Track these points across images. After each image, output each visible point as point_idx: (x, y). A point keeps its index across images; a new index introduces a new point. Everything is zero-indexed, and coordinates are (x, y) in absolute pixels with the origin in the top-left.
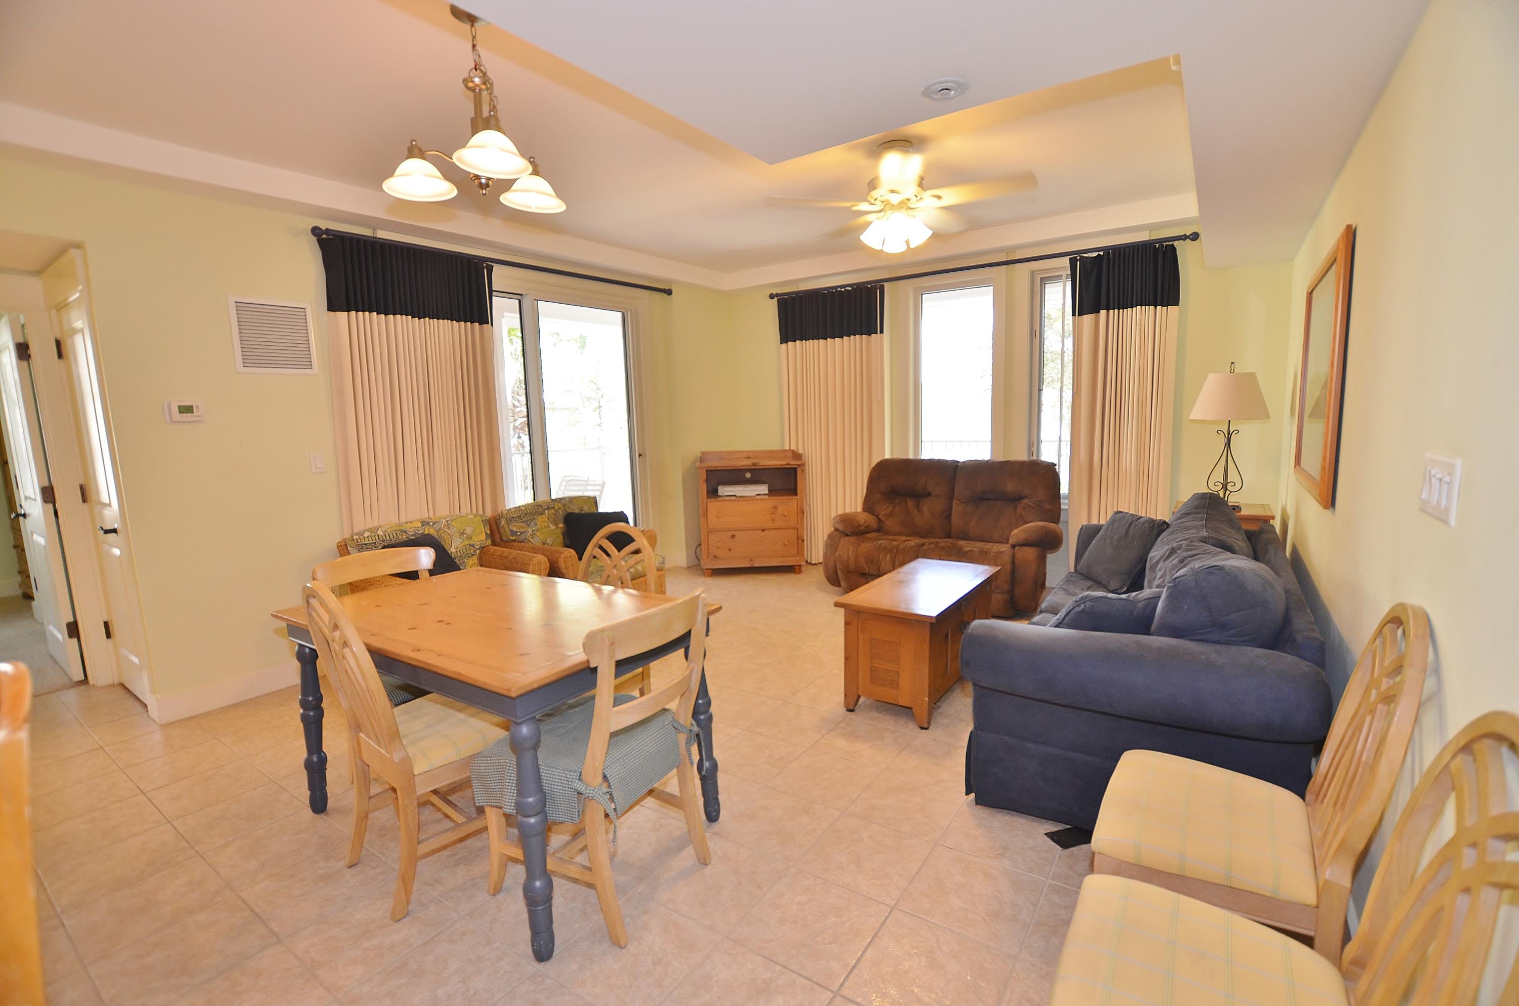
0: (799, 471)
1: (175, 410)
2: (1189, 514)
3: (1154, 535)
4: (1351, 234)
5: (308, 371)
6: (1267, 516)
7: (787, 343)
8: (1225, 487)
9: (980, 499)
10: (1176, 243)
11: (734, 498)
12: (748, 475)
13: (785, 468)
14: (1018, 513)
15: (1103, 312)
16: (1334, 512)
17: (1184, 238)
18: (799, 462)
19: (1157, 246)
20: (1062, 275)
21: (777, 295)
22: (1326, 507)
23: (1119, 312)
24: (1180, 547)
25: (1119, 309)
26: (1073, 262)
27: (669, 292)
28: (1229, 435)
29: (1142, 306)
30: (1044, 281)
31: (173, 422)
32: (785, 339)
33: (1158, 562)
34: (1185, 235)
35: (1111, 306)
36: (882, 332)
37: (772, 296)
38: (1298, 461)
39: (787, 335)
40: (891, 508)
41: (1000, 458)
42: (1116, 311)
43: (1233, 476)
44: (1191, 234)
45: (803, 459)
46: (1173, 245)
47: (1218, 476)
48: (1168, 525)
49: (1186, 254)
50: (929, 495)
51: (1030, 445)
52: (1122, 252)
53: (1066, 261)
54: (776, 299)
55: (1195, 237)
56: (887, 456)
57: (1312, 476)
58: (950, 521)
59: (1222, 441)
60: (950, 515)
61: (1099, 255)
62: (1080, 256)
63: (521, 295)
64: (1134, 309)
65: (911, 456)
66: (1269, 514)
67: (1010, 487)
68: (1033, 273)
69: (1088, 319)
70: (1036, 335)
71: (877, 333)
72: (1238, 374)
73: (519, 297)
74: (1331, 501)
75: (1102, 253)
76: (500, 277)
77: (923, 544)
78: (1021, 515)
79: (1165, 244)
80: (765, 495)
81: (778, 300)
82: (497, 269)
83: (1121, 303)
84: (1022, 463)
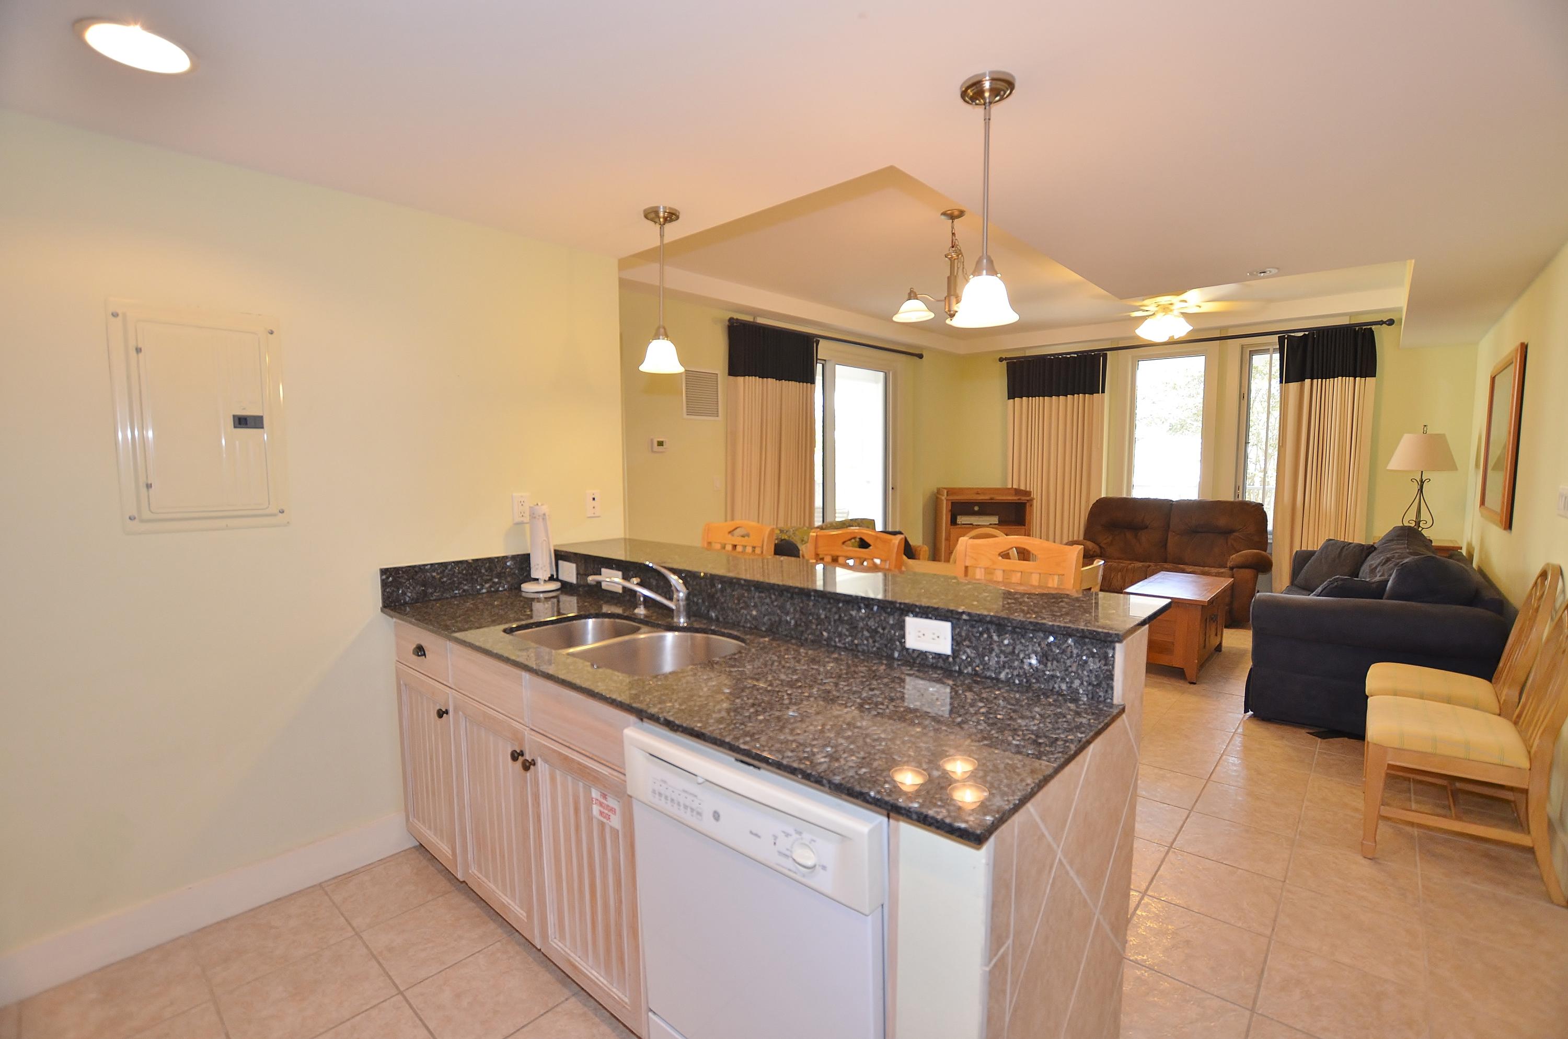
0: (1028, 504)
1: (656, 444)
2: (1392, 540)
3: (1364, 555)
4: (1524, 348)
5: (716, 418)
6: (1456, 547)
7: (1014, 398)
8: (1418, 523)
9: (1194, 531)
10: (1373, 327)
11: (971, 526)
12: (976, 508)
13: (1016, 503)
14: (1229, 544)
15: (1308, 381)
16: (1511, 532)
17: (1381, 323)
18: (1028, 498)
19: (1357, 328)
20: (1269, 349)
21: (1006, 359)
22: (1505, 529)
23: (1322, 381)
24: (1393, 557)
25: (1322, 379)
26: (1281, 340)
27: (920, 356)
28: (1422, 482)
29: (1342, 377)
30: (1252, 353)
31: (653, 451)
32: (1012, 394)
33: (1376, 568)
34: (1382, 321)
35: (1315, 376)
36: (1103, 392)
37: (1001, 360)
38: (1483, 502)
39: (1013, 393)
40: (1111, 538)
41: (1209, 498)
42: (1320, 380)
43: (1424, 515)
44: (1387, 321)
45: (1032, 496)
46: (1371, 328)
47: (1412, 515)
48: (1375, 549)
49: (1383, 337)
50: (1147, 528)
51: (1237, 488)
52: (1325, 334)
53: (1275, 338)
54: (1005, 362)
55: (1391, 322)
56: (1103, 495)
57: (1494, 511)
58: (1166, 548)
59: (1416, 487)
60: (1166, 544)
61: (1305, 334)
62: (1288, 335)
63: (825, 360)
64: (1336, 379)
65: (1124, 496)
66: (1456, 545)
67: (1222, 522)
68: (1242, 347)
69: (1293, 386)
70: (1244, 396)
71: (1099, 393)
72: (1431, 435)
73: (823, 362)
74: (1509, 525)
75: (1307, 333)
76: (824, 350)
77: (1149, 566)
78: (1232, 545)
79: (1364, 327)
80: (996, 524)
81: (1007, 363)
82: (822, 343)
83: (1324, 373)
84: (1232, 503)
